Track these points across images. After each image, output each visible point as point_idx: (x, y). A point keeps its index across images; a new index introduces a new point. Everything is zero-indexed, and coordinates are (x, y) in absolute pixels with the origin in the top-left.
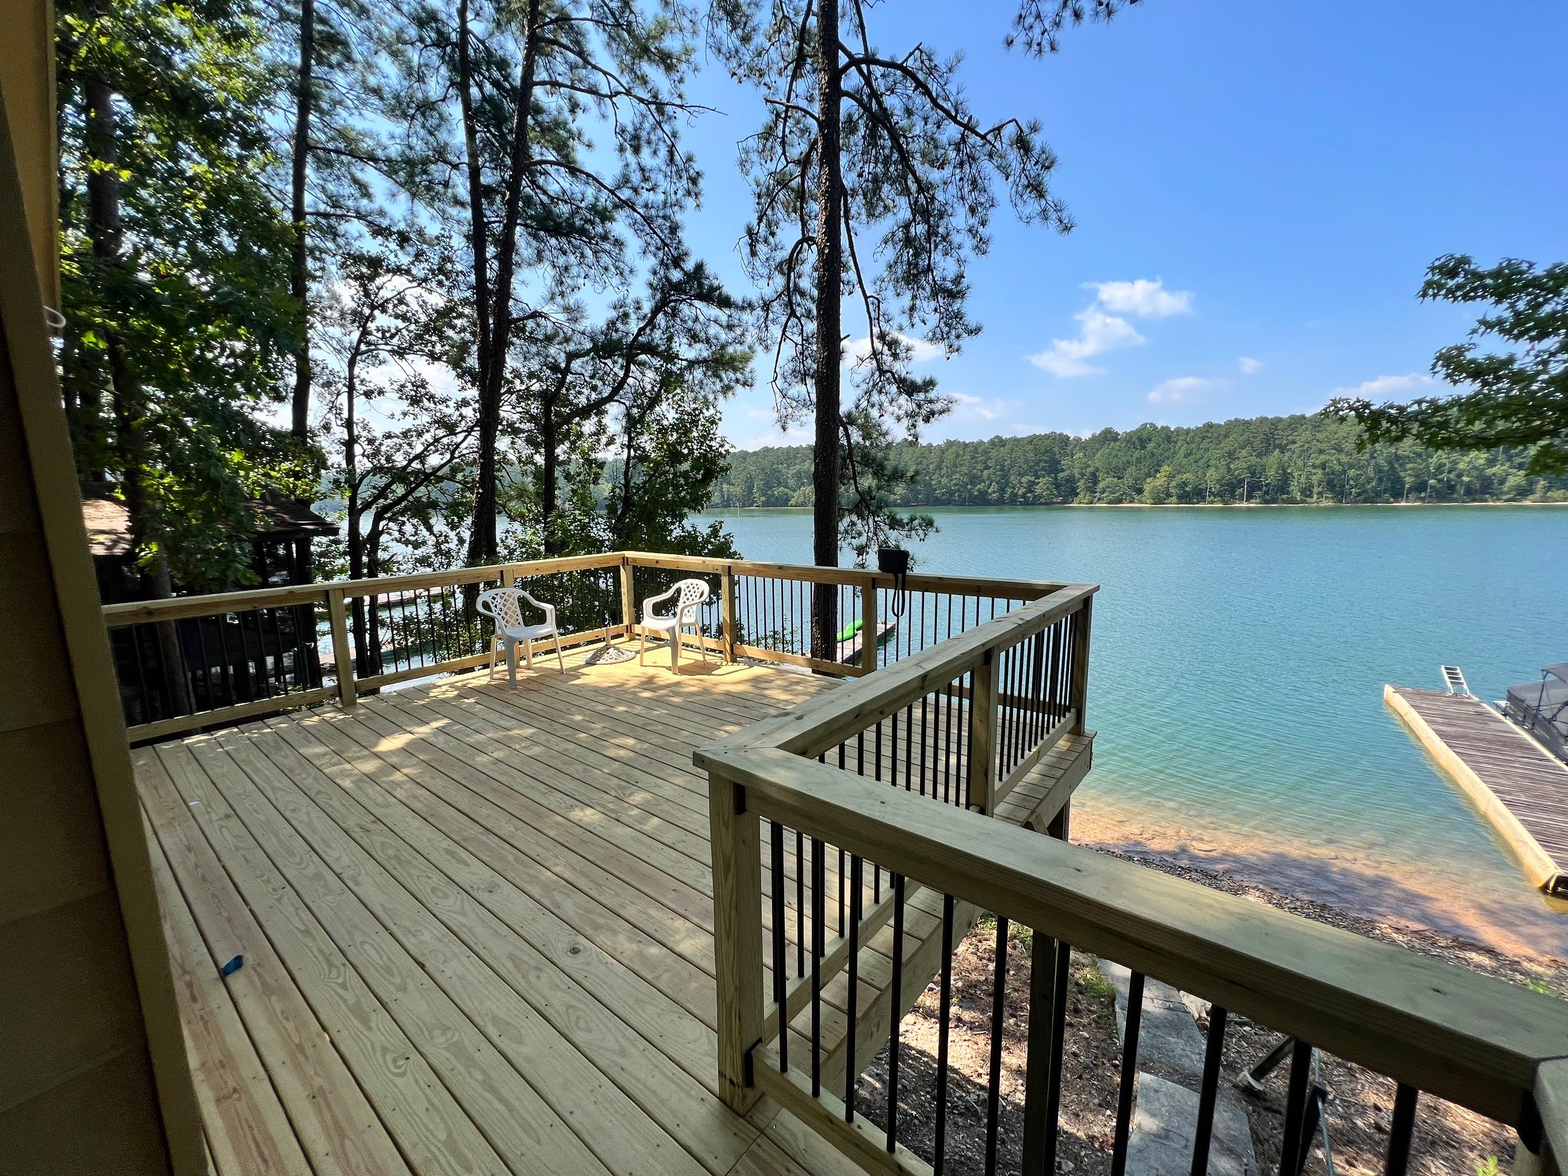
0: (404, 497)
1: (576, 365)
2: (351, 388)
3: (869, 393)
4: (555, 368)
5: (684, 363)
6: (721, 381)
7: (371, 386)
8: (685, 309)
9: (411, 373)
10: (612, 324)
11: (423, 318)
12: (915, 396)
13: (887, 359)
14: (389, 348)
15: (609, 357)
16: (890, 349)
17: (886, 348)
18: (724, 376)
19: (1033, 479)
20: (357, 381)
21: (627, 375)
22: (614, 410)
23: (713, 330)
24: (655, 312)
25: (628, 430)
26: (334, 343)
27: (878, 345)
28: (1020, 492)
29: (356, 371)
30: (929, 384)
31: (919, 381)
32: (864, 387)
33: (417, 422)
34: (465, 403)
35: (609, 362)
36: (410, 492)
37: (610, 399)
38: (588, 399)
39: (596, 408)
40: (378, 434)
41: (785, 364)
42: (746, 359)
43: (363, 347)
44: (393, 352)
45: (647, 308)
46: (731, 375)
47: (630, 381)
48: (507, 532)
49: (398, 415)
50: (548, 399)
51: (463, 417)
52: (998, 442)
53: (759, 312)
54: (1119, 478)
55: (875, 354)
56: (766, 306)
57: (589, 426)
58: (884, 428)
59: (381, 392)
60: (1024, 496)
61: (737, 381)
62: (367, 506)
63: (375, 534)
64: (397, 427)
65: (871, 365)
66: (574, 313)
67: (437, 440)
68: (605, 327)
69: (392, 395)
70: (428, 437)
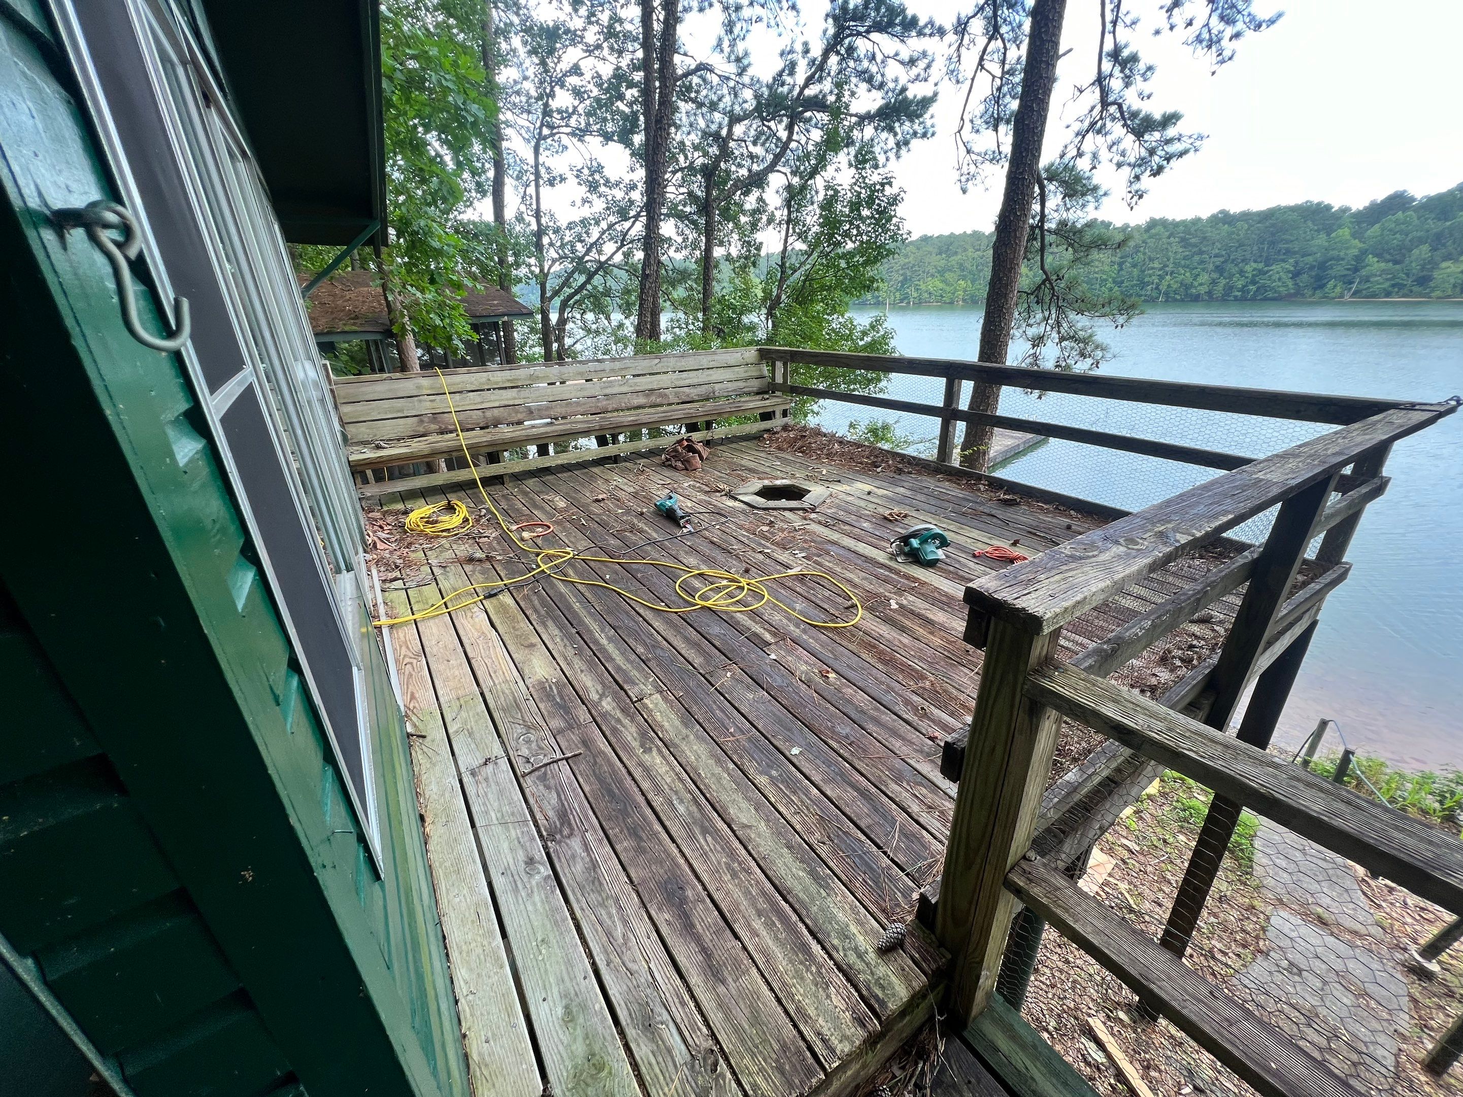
0: (583, 286)
1: (739, 130)
2: (537, 175)
3: (1082, 134)
4: (716, 136)
5: (854, 119)
6: (895, 134)
7: (555, 174)
8: (862, 45)
9: (588, 157)
10: (778, 79)
11: (595, 92)
12: (1147, 137)
13: (1116, 84)
14: (568, 130)
15: (773, 119)
16: (1122, 71)
17: (1118, 68)
18: (898, 129)
19: (1261, 266)
20: (542, 171)
21: (790, 139)
22: (777, 181)
23: (893, 70)
24: (826, 55)
25: (788, 204)
26: (523, 131)
27: (1107, 66)
28: (1240, 284)
29: (541, 159)
30: (1170, 119)
31: (1157, 116)
32: (1077, 127)
33: (593, 210)
34: (633, 187)
35: (772, 124)
36: (588, 281)
37: (771, 168)
38: (750, 170)
39: (757, 180)
40: (563, 223)
41: (976, 107)
42: (926, 103)
43: (546, 131)
44: (573, 134)
45: (817, 51)
46: (907, 126)
47: (793, 145)
48: (672, 320)
49: (579, 203)
50: (709, 172)
51: (631, 202)
52: (1224, 219)
53: (951, 37)
54: (1396, 262)
55: (1100, 80)
56: (961, 27)
57: (750, 202)
58: (1095, 181)
59: (563, 179)
60: (1243, 289)
61: (915, 134)
62: (556, 293)
63: (562, 322)
64: (577, 215)
65: (1094, 96)
66: (741, 63)
67: (611, 226)
68: (771, 81)
69: (572, 181)
70: (603, 224)
